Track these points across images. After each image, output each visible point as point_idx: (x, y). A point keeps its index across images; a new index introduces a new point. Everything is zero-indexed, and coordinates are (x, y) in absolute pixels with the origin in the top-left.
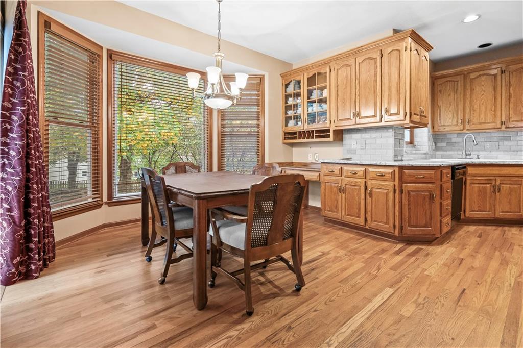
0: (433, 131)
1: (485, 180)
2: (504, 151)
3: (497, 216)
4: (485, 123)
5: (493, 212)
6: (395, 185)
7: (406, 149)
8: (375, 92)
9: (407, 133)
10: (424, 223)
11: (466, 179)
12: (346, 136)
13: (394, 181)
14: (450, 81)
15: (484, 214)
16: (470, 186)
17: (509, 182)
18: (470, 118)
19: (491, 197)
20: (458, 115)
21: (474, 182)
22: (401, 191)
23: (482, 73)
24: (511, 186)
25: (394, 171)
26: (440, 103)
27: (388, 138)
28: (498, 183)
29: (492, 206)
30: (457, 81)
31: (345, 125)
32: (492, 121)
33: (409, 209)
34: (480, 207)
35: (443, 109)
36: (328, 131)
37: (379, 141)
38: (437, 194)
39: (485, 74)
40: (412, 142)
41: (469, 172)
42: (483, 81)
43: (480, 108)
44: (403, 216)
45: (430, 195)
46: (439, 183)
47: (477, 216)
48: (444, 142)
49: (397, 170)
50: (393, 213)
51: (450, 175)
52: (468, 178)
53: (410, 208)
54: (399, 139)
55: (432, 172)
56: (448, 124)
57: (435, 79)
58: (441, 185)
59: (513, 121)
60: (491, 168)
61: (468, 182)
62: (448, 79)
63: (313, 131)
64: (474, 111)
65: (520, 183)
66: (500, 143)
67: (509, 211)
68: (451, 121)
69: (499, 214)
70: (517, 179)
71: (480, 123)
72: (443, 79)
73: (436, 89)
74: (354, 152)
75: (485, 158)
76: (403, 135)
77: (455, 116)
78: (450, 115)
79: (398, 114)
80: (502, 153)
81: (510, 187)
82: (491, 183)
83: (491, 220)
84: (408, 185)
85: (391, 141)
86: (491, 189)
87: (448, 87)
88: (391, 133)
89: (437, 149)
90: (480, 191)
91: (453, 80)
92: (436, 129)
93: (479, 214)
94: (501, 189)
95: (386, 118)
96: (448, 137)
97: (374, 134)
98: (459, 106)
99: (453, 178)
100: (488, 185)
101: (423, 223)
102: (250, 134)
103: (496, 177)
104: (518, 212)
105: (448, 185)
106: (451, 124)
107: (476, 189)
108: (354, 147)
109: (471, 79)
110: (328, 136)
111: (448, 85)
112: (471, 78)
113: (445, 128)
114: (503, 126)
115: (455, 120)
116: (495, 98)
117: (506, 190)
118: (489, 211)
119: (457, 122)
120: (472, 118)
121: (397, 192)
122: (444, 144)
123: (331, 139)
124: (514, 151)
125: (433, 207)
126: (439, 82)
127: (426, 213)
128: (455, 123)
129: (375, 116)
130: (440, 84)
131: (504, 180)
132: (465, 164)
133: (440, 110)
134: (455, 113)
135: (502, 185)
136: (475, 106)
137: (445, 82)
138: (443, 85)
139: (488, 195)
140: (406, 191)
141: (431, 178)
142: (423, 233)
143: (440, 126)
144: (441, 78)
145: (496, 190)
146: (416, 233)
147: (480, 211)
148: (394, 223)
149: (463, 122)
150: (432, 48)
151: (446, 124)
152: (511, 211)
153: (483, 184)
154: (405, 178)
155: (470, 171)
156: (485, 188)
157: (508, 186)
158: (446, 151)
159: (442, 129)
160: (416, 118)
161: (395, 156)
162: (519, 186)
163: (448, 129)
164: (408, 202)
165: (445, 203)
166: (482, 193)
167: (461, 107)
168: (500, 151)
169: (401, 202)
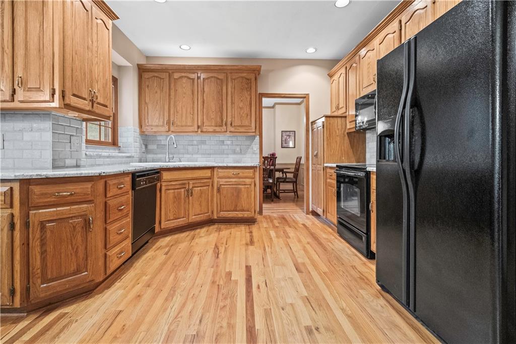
0: (142, 132)
1: (180, 184)
2: (202, 154)
3: (190, 221)
4: (186, 126)
5: (187, 217)
6: (12, 215)
10: (73, 267)
11: (161, 185)
13: (12, 206)
14: (157, 77)
15: (179, 222)
16: (165, 193)
17: (199, 185)
18: (174, 120)
19: (185, 201)
20: (164, 115)
21: (170, 188)
22: (26, 225)
23: (183, 74)
24: (201, 188)
25: (11, 189)
26: (148, 100)
27: (43, 131)
28: (191, 187)
29: (187, 211)
30: (163, 79)
32: (191, 124)
33: (43, 253)
34: (175, 214)
35: (150, 106)
38: (96, 218)
39: (185, 77)
40: (115, 143)
41: (164, 178)
42: (184, 83)
43: (182, 111)
44: (31, 269)
45: (85, 220)
46: (100, 200)
47: (173, 225)
48: (155, 144)
49: (16, 187)
50: (10, 268)
51: (127, 185)
52: (164, 184)
53: (46, 251)
56: (155, 124)
57: (144, 72)
58: (106, 202)
59: (206, 126)
60: (184, 172)
61: (163, 188)
62: (156, 74)
64: (177, 112)
65: (208, 184)
66: (199, 146)
67: (200, 213)
68: (157, 121)
69: (193, 218)
70: (205, 181)
71: (182, 126)
72: (151, 73)
73: (143, 83)
75: (188, 162)
77: (162, 116)
78: (157, 115)
79: (40, 90)
80: (200, 156)
81: (200, 190)
82: (185, 188)
83: (185, 226)
84: (40, 211)
85: (48, 136)
86: (185, 194)
87: (155, 83)
88: (47, 123)
89: (147, 151)
90: (175, 197)
91: (159, 76)
92: (144, 129)
93: (174, 222)
94: (193, 192)
95: (22, 94)
96: (158, 139)
98: (165, 106)
99: (133, 188)
100: (183, 190)
101: (72, 269)
103: (189, 181)
104: (206, 213)
105: (122, 200)
106: (157, 124)
107: (171, 196)
109: (175, 79)
111: (155, 81)
112: (175, 77)
113: (152, 129)
114: (200, 130)
115: (162, 120)
116: (193, 103)
117: (197, 192)
118: (183, 217)
119: (163, 122)
120: (176, 120)
121: (18, 227)
122: (154, 147)
124: (208, 154)
125: (89, 239)
126: (146, 75)
127: (77, 252)
128: (162, 124)
130: (148, 78)
131: (196, 183)
132: (158, 169)
133: (148, 108)
134: (161, 113)
135: (195, 189)
136: (178, 108)
137: (152, 77)
138: (150, 80)
139: (183, 201)
140: (36, 223)
141: (85, 194)
142: (73, 285)
143: (148, 126)
144: (149, 72)
145: (189, 193)
146: (58, 289)
147: (176, 219)
148: (13, 285)
149: (168, 123)
150: (118, 18)
151: (154, 124)
152: (202, 213)
153: (178, 189)
154: (35, 200)
155: (166, 176)
156: (179, 194)
157: (199, 188)
158: (156, 154)
159: (149, 129)
160: (79, 103)
161: (58, 160)
162: (207, 187)
163: (155, 129)
164: (42, 240)
165: (114, 227)
166: (177, 198)
167: (166, 107)
168: (199, 154)
169: (26, 244)
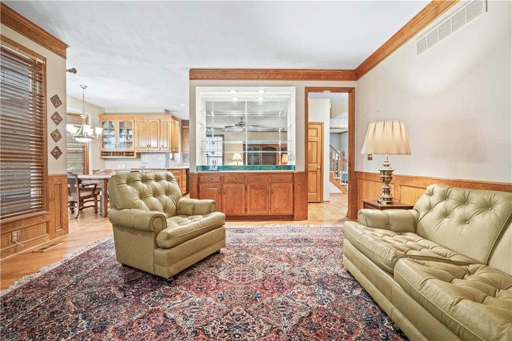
0: (183, 154)
7: (171, 162)
8: (157, 135)
9: (171, 155)
12: (142, 156)
26: (185, 141)
27: (163, 157)
31: (141, 151)
35: (186, 144)
36: (133, 152)
37: (159, 158)
38: (180, 179)
40: (173, 159)
45: (178, 179)
51: (185, 172)
54: (167, 158)
55: (179, 171)
58: (182, 176)
63: (123, 152)
74: (147, 163)
76: (169, 156)
79: (167, 148)
85: (164, 158)
88: (164, 155)
89: (184, 162)
95: (162, 149)
97: (156, 155)
99: (187, 173)
102: (77, 152)
105: (185, 176)
108: (146, 161)
110: (133, 155)
123: (135, 157)
129: (157, 148)
141: (178, 173)
143: (185, 151)
151: (188, 150)
159: (186, 153)
160: (174, 150)
161: (166, 165)
165: (183, 182)
